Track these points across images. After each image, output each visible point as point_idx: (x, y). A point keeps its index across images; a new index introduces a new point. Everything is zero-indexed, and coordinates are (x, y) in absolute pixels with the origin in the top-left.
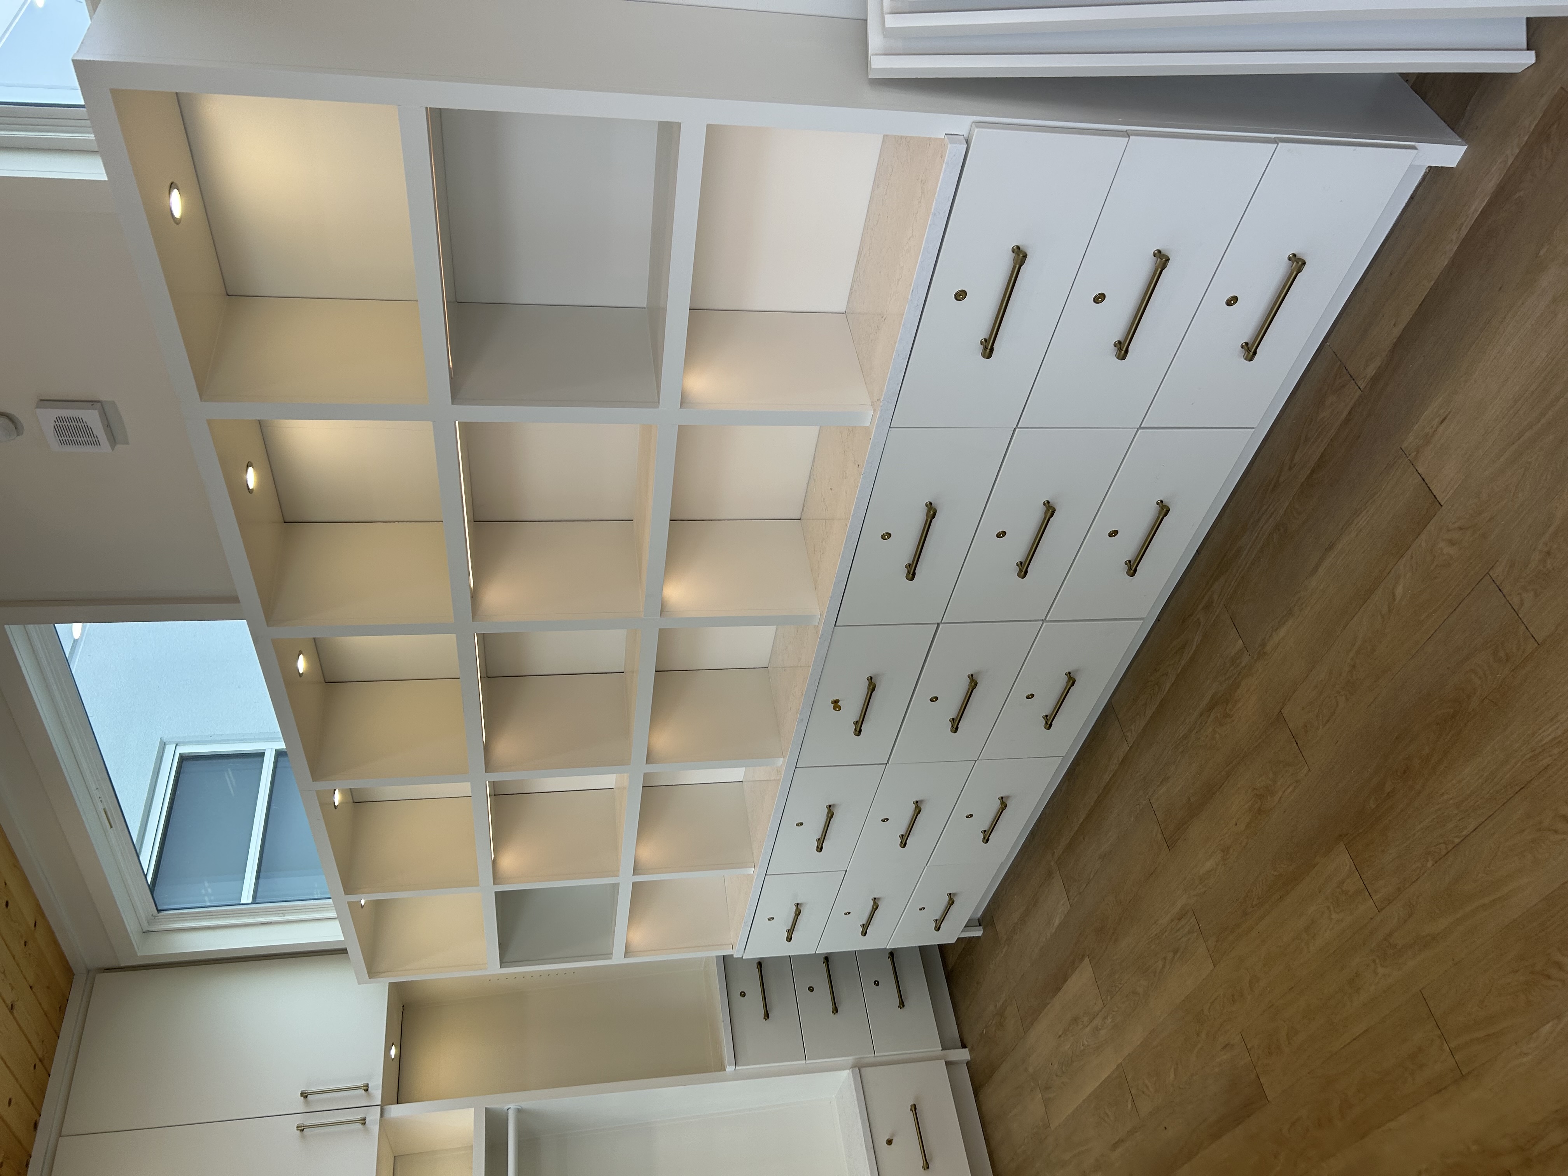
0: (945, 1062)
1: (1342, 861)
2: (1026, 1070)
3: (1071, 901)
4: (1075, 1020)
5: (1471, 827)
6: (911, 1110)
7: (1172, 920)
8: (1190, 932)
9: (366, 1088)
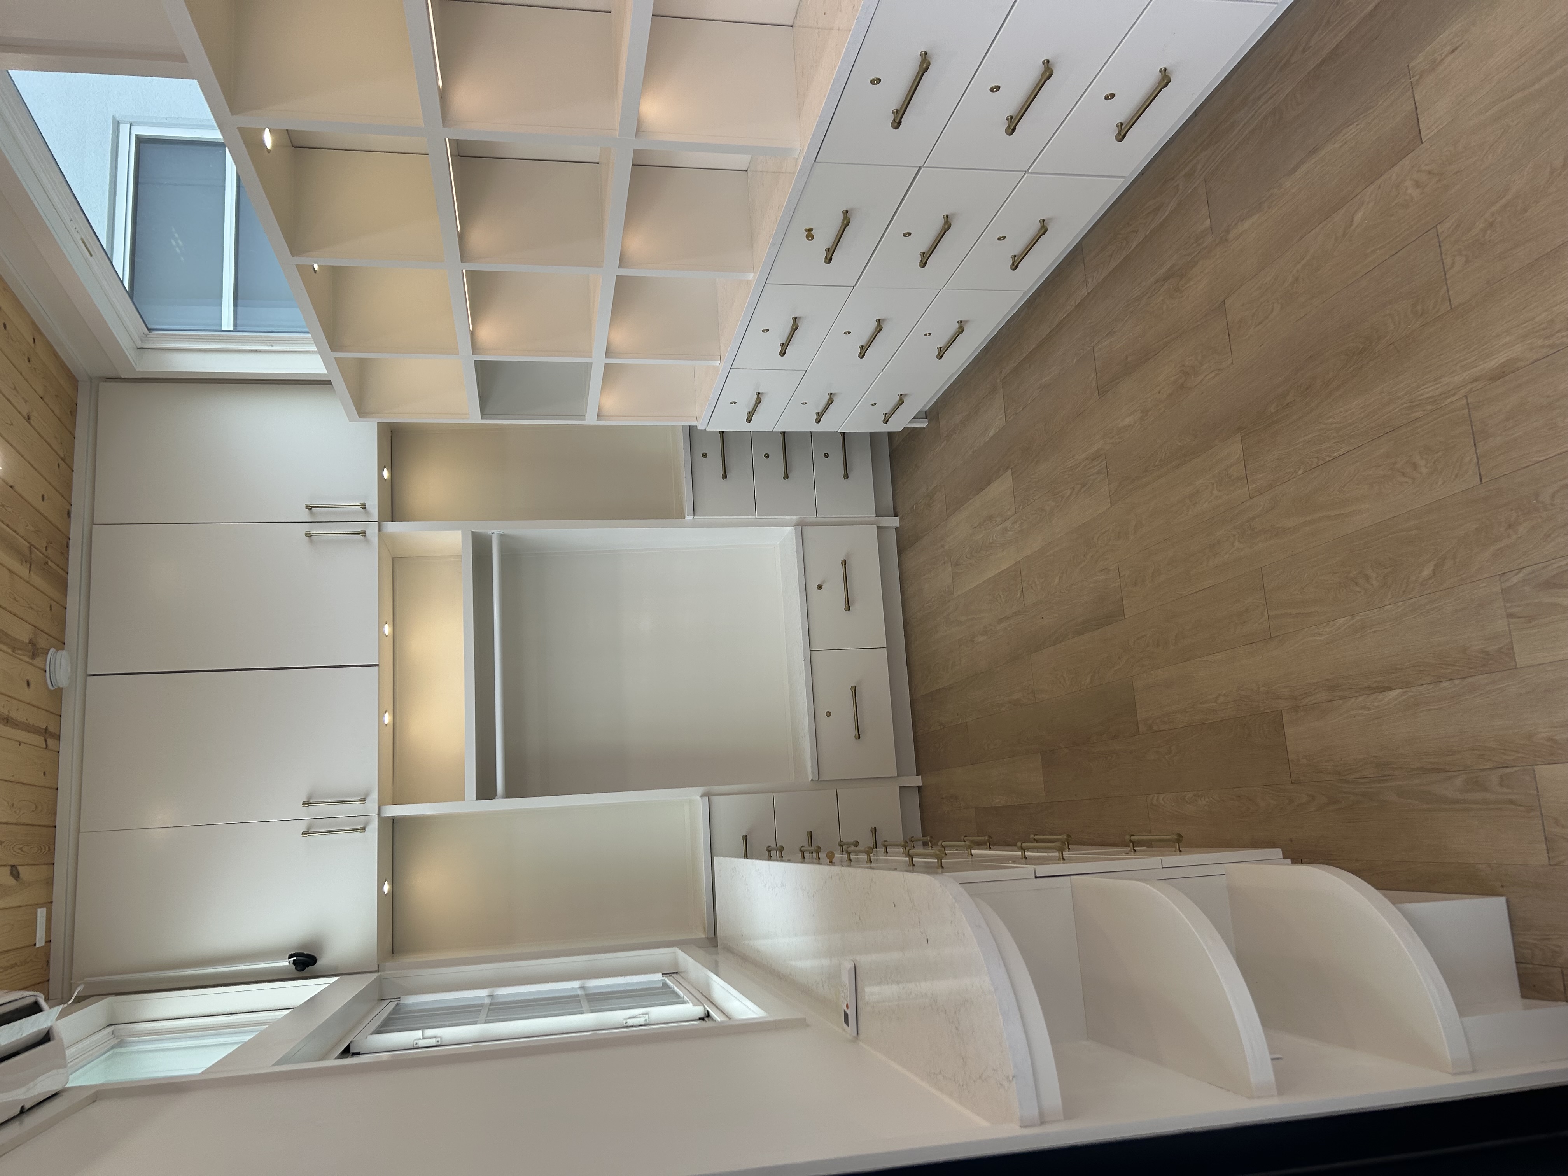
0: (877, 526)
1: (1235, 448)
2: (943, 546)
3: (1007, 418)
4: (990, 518)
5: (1342, 452)
6: (842, 563)
7: (1087, 459)
8: (1099, 472)
9: (364, 507)
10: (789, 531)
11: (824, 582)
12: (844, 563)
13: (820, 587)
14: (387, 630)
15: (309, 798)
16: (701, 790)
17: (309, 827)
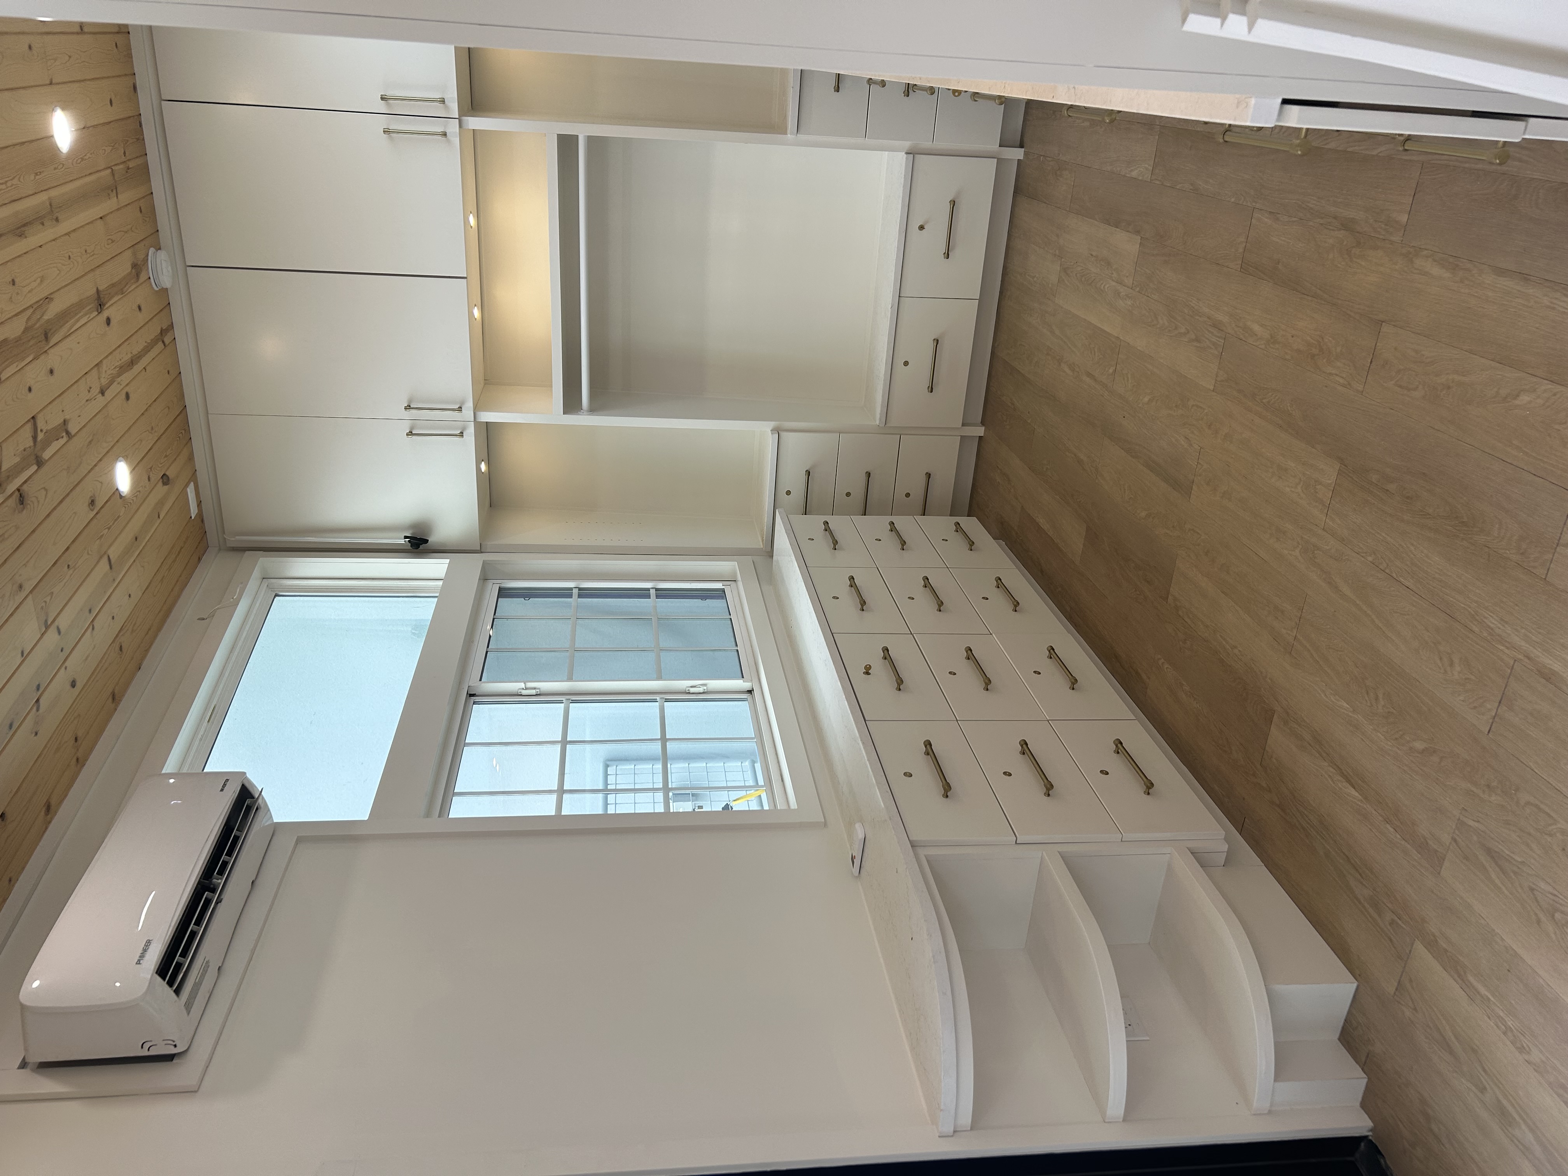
0: (998, 159)
1: (1331, 472)
3: (1153, 176)
4: (1109, 264)
6: (950, 203)
7: (1209, 318)
8: (1214, 345)
9: (443, 101)
10: (900, 159)
11: (927, 222)
12: (953, 203)
13: (921, 228)
14: (472, 221)
15: (410, 401)
16: (772, 424)
17: (412, 428)
